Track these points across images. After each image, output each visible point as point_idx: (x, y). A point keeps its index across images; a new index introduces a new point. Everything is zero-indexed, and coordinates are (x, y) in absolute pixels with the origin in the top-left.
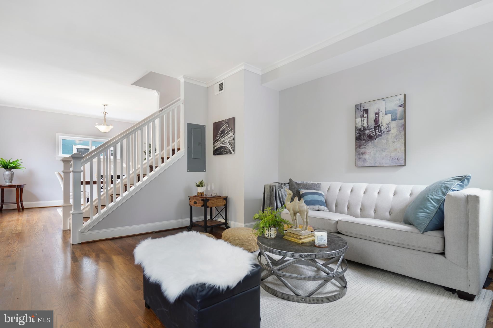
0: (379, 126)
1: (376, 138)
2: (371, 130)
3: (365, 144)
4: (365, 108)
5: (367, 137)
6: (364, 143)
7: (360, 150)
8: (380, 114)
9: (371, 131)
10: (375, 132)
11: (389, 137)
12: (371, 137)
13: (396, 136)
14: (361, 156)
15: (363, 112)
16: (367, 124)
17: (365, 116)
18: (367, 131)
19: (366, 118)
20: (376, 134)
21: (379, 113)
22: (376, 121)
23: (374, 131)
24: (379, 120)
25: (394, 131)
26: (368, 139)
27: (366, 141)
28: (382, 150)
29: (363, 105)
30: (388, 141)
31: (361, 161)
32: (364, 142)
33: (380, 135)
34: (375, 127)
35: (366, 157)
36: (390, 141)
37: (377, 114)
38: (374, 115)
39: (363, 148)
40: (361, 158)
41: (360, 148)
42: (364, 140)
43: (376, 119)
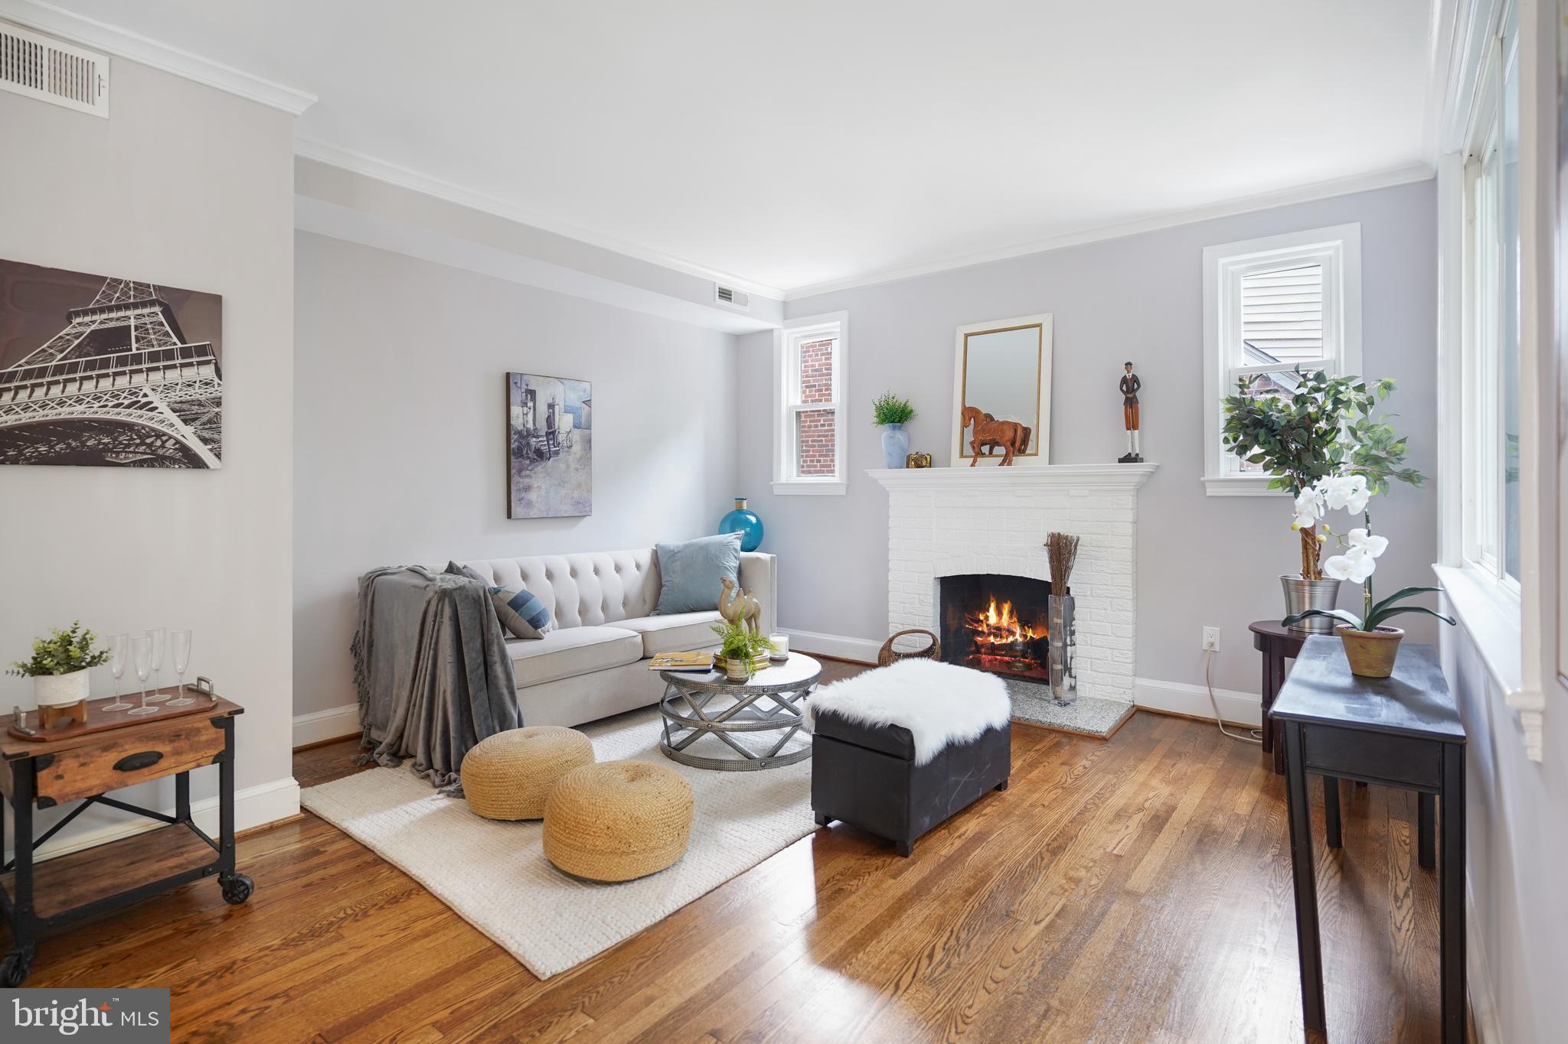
0: (553, 433)
1: (550, 457)
2: (540, 439)
3: (530, 468)
4: (530, 388)
5: (534, 452)
6: (529, 465)
7: (521, 480)
8: (557, 407)
9: (540, 441)
10: (548, 445)
11: (571, 458)
12: (540, 455)
13: (581, 458)
14: (523, 494)
15: (527, 396)
16: (534, 424)
17: (530, 404)
18: (534, 439)
19: (532, 410)
20: (549, 448)
21: (554, 406)
22: (550, 421)
23: (546, 443)
24: (554, 420)
25: (577, 448)
26: (535, 457)
27: (533, 461)
28: (560, 484)
29: (525, 377)
30: (568, 466)
31: (522, 505)
32: (528, 462)
33: (557, 453)
34: (548, 434)
35: (533, 496)
36: (573, 466)
37: (551, 406)
38: (546, 407)
39: (526, 476)
40: (522, 498)
41: (520, 476)
42: (528, 458)
43: (549, 417)
